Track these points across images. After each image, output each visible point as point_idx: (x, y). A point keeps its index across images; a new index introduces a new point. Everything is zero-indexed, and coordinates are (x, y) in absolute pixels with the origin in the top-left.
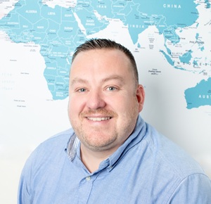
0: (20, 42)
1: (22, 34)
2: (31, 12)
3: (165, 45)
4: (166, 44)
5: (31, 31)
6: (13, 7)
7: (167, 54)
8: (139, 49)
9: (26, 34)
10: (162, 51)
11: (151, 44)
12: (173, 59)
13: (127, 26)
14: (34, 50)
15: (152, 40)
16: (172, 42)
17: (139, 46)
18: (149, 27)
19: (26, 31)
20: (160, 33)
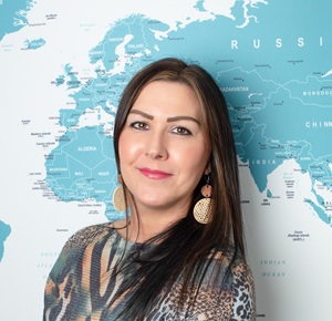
0: (72, 199)
1: (75, 187)
2: (87, 149)
3: (313, 190)
4: (316, 188)
5: (89, 180)
6: (57, 144)
7: (317, 204)
8: (270, 200)
9: (80, 186)
10: (309, 201)
11: (290, 190)
12: (328, 213)
13: (248, 163)
14: (96, 212)
15: (290, 184)
16: (325, 184)
17: (269, 195)
18: (284, 161)
19: (81, 182)
20: (304, 171)
